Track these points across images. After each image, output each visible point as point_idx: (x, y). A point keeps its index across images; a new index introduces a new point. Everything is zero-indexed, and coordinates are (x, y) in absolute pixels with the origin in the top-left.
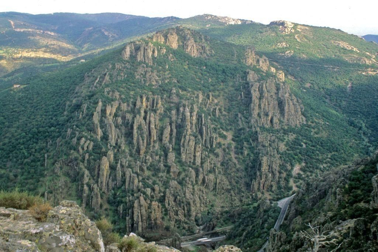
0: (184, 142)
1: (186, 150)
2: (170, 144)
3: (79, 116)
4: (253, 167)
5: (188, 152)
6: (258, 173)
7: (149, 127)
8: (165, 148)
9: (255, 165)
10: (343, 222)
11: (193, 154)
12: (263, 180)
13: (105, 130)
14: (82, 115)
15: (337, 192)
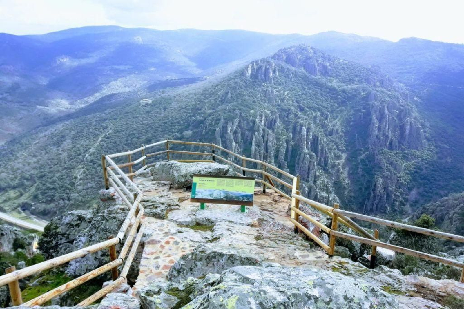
0: (299, 160)
1: (301, 167)
2: (285, 161)
3: (203, 131)
4: (367, 188)
5: (302, 169)
6: (372, 195)
7: (267, 144)
8: (281, 164)
9: (369, 186)
10: (457, 248)
11: (307, 172)
12: (377, 201)
13: (226, 145)
14: (205, 130)
15: (454, 217)
